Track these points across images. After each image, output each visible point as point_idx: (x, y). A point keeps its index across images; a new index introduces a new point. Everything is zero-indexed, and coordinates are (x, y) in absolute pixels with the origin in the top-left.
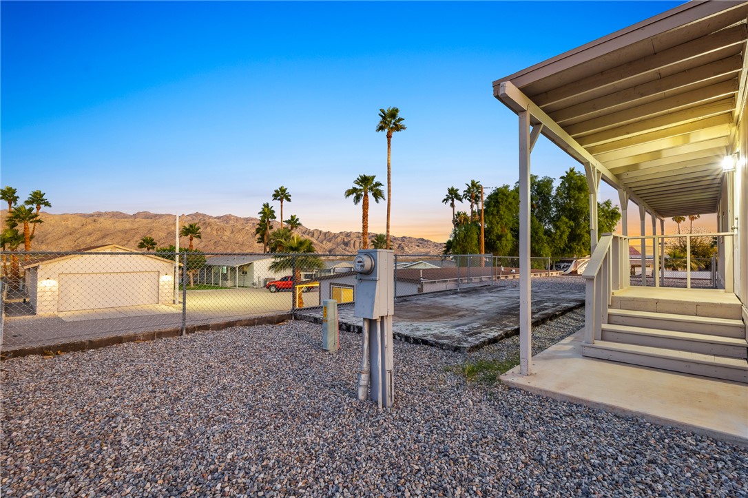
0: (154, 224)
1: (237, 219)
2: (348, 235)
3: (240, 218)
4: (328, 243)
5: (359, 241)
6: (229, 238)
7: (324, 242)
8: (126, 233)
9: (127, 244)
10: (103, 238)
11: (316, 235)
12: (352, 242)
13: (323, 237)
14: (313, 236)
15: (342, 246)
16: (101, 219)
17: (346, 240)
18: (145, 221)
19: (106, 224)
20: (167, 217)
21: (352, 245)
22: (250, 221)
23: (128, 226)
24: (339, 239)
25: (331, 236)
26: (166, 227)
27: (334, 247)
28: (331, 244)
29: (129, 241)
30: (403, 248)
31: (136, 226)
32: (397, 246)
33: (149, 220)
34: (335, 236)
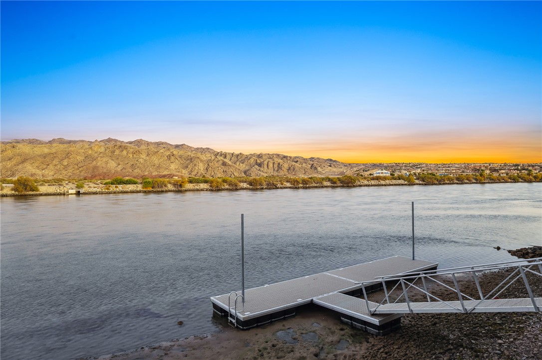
0: (72, 149)
1: (148, 144)
2: (260, 156)
3: (151, 143)
4: (241, 165)
5: (272, 161)
6: (145, 160)
7: (238, 163)
8: (45, 157)
9: (46, 168)
10: (23, 162)
11: (228, 157)
12: (266, 163)
13: (236, 159)
14: (225, 157)
15: (256, 166)
16: (20, 146)
17: (258, 161)
18: (62, 146)
19: (26, 149)
20: (81, 143)
21: (265, 166)
22: (161, 146)
23: (46, 150)
24: (252, 160)
25: (243, 158)
26: (83, 151)
27: (247, 168)
28: (244, 166)
29: (48, 165)
30: (316, 168)
31: (54, 150)
32: (310, 166)
33: (66, 146)
34: (248, 158)
